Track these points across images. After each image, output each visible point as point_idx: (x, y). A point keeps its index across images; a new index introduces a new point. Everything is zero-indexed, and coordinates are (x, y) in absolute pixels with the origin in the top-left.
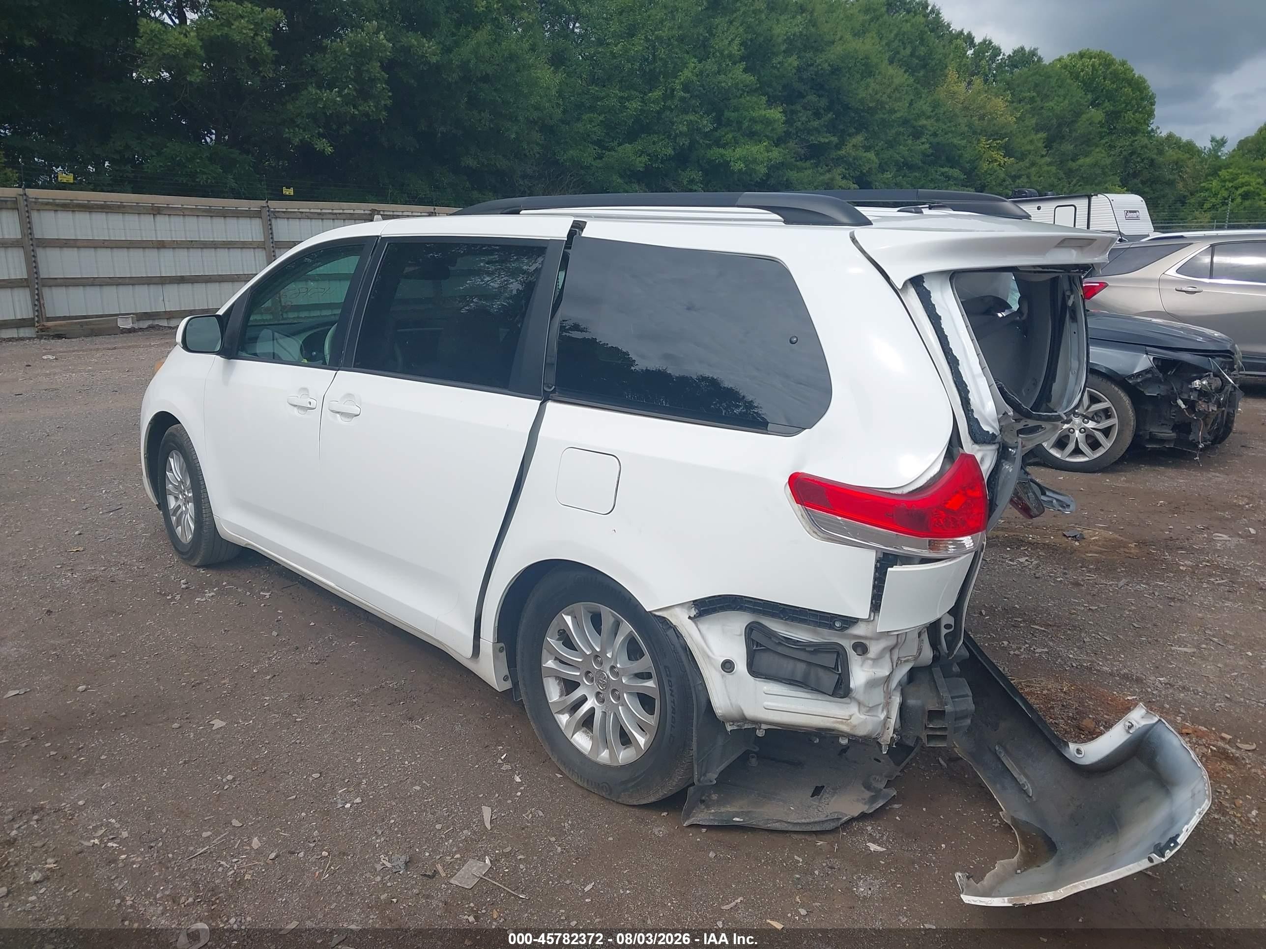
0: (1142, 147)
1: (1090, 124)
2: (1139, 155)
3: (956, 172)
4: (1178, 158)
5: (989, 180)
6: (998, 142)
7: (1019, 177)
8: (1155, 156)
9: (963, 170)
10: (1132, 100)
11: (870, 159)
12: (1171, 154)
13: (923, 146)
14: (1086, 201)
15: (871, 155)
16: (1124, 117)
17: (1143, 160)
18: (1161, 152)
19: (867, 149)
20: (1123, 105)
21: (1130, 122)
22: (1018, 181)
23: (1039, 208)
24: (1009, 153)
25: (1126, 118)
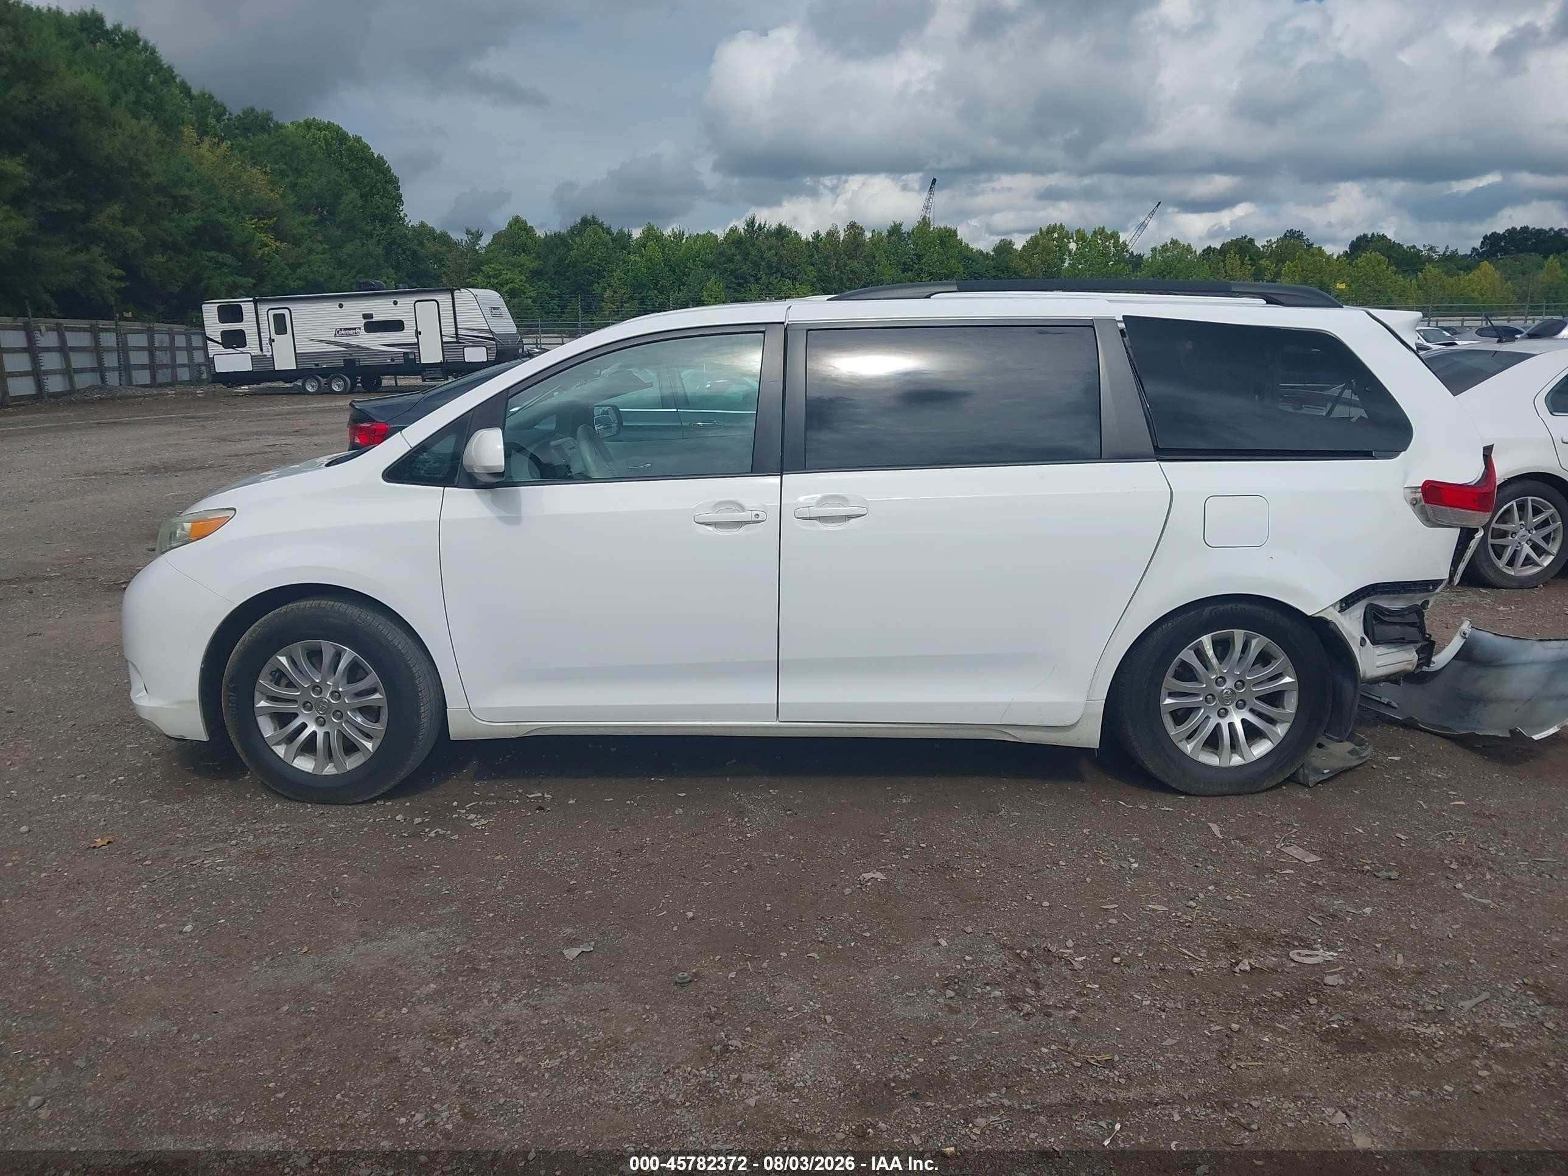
0: (401, 237)
1: (353, 207)
2: (400, 245)
3: (227, 258)
4: (437, 250)
5: (268, 269)
6: (265, 221)
7: (299, 265)
8: (416, 247)
9: (234, 254)
10: (375, 183)
11: (133, 236)
12: (431, 247)
13: (192, 220)
14: (449, 296)
15: (134, 231)
16: (372, 202)
17: (404, 251)
18: (421, 244)
19: (126, 221)
20: (368, 189)
21: (379, 207)
22: (298, 270)
23: (395, 303)
24: (280, 236)
25: (374, 202)
